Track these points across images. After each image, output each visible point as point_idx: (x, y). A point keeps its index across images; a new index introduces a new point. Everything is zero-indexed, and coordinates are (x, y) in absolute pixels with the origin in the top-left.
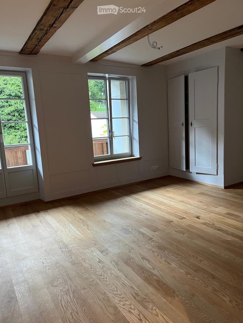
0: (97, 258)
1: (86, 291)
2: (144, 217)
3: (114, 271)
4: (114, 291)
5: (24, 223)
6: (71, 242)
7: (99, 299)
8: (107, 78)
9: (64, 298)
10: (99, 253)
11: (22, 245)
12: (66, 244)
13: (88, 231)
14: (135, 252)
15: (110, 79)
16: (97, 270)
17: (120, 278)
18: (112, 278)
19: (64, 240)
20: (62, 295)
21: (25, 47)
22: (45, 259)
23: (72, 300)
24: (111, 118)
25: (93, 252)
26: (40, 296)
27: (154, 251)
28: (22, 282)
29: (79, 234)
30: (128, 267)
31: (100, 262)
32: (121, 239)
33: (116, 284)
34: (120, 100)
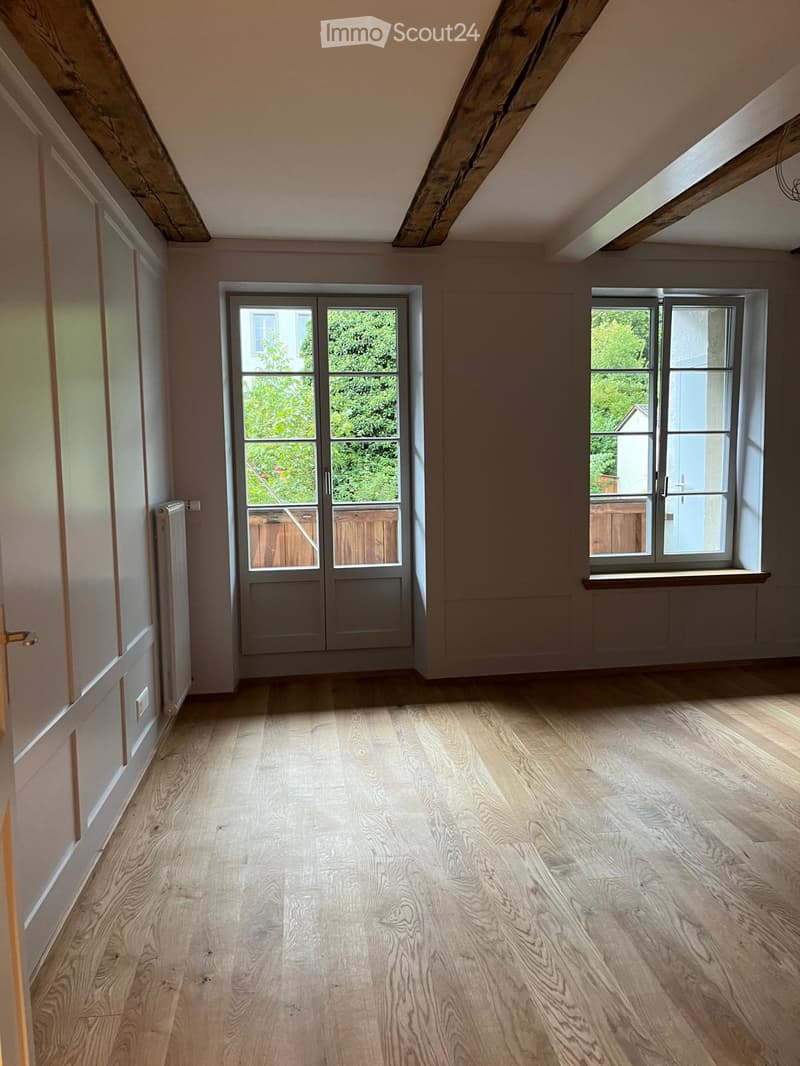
0: (531, 877)
1: (469, 963)
2: (732, 782)
3: (572, 929)
4: (556, 990)
5: (356, 730)
6: (468, 812)
7: (501, 997)
8: (661, 301)
9: (401, 966)
10: (541, 865)
11: (333, 790)
12: (451, 816)
13: (527, 789)
14: (661, 890)
15: (669, 303)
16: (521, 914)
17: (586, 959)
18: (560, 953)
19: (449, 802)
20: (400, 954)
21: (406, 227)
22: (382, 843)
23: (424, 977)
24: (665, 433)
25: (523, 857)
26: (343, 941)
27: (733, 904)
28: (307, 890)
29: (499, 793)
30: (622, 931)
31: (536, 890)
32: (626, 839)
33: (565, 971)
34: (706, 373)
